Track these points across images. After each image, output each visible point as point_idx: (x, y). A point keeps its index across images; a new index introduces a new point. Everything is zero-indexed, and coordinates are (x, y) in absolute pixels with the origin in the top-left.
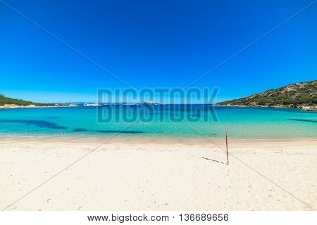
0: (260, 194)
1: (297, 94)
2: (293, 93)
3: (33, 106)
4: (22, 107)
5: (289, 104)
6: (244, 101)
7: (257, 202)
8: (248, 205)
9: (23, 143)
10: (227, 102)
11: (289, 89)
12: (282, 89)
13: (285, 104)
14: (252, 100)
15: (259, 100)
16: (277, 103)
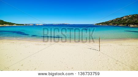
0: (112, 63)
1: (128, 20)
2: (126, 20)
3: (15, 25)
4: (11, 25)
5: (125, 24)
6: (107, 23)
7: (111, 66)
8: (107, 67)
9: (11, 41)
10: (100, 23)
11: (125, 18)
12: (122, 18)
13: (123, 24)
14: (110, 23)
15: (113, 23)
16: (120, 24)
